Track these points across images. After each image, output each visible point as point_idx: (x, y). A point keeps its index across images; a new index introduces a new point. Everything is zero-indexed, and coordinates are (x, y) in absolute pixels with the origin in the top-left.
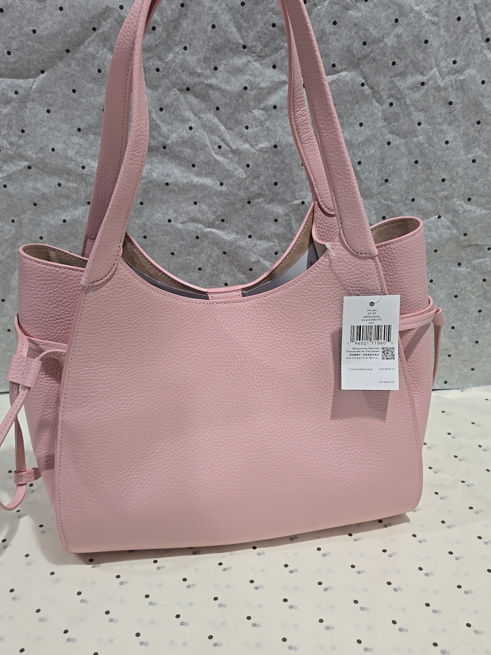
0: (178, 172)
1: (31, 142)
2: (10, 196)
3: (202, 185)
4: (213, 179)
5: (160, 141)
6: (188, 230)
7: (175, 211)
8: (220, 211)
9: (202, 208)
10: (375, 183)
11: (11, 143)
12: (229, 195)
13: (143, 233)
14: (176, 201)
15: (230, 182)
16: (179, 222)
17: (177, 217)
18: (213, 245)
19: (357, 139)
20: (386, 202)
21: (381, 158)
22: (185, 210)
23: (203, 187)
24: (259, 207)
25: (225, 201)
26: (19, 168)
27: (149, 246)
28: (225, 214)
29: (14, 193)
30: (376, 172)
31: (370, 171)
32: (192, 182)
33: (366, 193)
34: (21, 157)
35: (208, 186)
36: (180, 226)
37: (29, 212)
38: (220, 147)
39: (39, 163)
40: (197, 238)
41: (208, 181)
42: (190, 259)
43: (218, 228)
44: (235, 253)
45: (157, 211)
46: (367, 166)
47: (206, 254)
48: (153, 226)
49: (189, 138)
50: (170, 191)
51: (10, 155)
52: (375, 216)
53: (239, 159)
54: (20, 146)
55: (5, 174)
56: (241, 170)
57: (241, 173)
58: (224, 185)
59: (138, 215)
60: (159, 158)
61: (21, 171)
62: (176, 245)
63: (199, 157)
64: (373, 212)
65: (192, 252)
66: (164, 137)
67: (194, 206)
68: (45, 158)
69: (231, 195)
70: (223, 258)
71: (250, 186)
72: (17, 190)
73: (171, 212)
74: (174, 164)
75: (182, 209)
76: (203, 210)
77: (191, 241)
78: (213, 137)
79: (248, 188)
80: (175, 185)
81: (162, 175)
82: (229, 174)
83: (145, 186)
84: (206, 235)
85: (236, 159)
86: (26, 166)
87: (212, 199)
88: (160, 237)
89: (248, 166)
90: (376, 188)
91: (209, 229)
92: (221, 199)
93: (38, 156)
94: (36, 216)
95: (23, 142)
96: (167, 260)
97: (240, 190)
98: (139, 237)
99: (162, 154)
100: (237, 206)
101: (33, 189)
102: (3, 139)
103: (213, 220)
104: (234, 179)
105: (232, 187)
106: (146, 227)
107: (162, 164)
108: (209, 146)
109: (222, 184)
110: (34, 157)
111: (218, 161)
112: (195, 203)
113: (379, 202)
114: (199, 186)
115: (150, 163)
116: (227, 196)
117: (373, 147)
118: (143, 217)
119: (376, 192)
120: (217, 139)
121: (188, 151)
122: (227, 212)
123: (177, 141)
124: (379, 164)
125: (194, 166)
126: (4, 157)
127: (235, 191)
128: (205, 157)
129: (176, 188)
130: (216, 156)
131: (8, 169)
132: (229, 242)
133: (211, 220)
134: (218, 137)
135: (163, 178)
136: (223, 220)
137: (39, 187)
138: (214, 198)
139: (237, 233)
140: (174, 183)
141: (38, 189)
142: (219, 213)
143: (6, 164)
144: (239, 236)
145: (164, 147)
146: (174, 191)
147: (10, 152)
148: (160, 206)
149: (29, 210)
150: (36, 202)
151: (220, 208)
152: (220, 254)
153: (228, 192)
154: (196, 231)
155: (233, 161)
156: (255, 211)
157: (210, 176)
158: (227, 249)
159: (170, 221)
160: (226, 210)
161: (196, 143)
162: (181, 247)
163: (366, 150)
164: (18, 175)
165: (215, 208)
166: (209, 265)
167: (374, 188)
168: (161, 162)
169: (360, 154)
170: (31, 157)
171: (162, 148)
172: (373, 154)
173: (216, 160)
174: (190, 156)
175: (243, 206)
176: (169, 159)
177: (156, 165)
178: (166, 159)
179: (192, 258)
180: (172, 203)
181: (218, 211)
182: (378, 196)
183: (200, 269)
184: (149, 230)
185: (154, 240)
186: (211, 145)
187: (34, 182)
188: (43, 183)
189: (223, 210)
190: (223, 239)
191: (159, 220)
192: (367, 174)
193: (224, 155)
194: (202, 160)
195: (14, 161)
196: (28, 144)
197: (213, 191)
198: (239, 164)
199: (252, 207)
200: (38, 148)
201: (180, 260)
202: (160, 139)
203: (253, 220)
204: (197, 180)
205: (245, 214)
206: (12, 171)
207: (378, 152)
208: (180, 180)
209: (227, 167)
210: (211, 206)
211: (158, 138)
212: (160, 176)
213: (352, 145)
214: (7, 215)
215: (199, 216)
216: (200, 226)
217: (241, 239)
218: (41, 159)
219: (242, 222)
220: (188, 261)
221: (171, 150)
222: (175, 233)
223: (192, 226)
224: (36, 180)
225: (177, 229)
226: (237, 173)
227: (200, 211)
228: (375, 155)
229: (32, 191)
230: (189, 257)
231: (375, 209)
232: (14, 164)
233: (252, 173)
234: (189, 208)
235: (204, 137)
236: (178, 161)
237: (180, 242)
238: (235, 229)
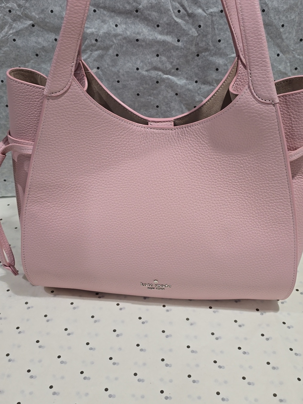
0: (146, 31)
1: (35, 5)
2: (18, 48)
3: (163, 41)
4: (172, 37)
5: (133, 6)
6: (150, 76)
7: (142, 62)
8: (176, 62)
9: (162, 59)
10: (292, 42)
11: (19, 6)
12: (183, 49)
13: (117, 78)
14: (143, 54)
15: (185, 39)
16: (145, 70)
17: (143, 66)
18: (168, 88)
19: (283, 6)
20: (298, 57)
21: (299, 22)
22: (150, 61)
23: (164, 43)
24: (205, 59)
25: (180, 54)
26: (26, 26)
27: (121, 89)
28: (179, 64)
29: (21, 45)
30: (294, 33)
31: (290, 33)
32: (156, 38)
33: (285, 50)
34: (28, 17)
35: (168, 42)
36: (145, 73)
37: (32, 61)
38: (179, 11)
39: (41, 22)
40: (157, 82)
41: (168, 39)
42: (150, 99)
43: (173, 75)
44: (184, 94)
45: (129, 61)
46: (288, 28)
47: (163, 95)
48: (125, 73)
49: (156, 4)
50: (139, 46)
51: (19, 15)
52: (289, 67)
53: (193, 21)
54: (26, 8)
55: (14, 31)
56: (194, 30)
57: (193, 32)
58: (180, 41)
59: (114, 64)
60: (132, 19)
61: (27, 28)
62: (141, 88)
63: (163, 19)
64: (289, 64)
65: (153, 93)
66: (137, 3)
67: (157, 57)
68: (45, 18)
69: (185, 49)
70: (175, 98)
71: (199, 42)
72: (24, 43)
73: (139, 62)
74: (143, 24)
75: (147, 60)
76: (162, 61)
77: (153, 85)
78: (174, 3)
79: (198, 44)
80: (143, 41)
81: (134, 33)
82: (185, 33)
83: (120, 42)
84: (163, 80)
85: (190, 21)
86: (30, 24)
87: (171, 52)
88: (129, 82)
89: (200, 26)
90: (293, 45)
91: (166, 76)
92: (177, 52)
93: (40, 16)
94: (37, 64)
95: (29, 5)
96: (134, 99)
97: (192, 46)
98: (113, 81)
99: (134, 17)
100: (189, 58)
101: (36, 43)
102: (13, 3)
103: (170, 69)
104: (189, 36)
105: (186, 43)
106: (120, 74)
107: (134, 24)
108: (171, 10)
109: (179, 41)
110: (37, 17)
111: (177, 22)
112: (158, 55)
113: (294, 57)
114: (161, 42)
115: (125, 24)
116: (182, 50)
117: (294, 13)
118: (117, 66)
119: (292, 49)
120: (178, 5)
121: (155, 14)
122: (181, 63)
123: (147, 6)
124: (297, 27)
125: (158, 26)
126: (13, 17)
127: (188, 46)
128: (167, 20)
129: (143, 44)
130: (176, 19)
131: (17, 26)
132: (181, 86)
133: (168, 69)
134: (178, 3)
135: (135, 35)
136: (177, 69)
137: (40, 41)
138: (172, 51)
139: (187, 79)
140: (142, 39)
141: (39, 43)
142: (174, 63)
143: (15, 22)
144: (188, 82)
145: (137, 11)
146: (142, 46)
147: (19, 13)
148: (131, 58)
149: (32, 59)
150: (38, 53)
151: (176, 59)
152: (173, 95)
153: (183, 47)
154: (157, 77)
155: (188, 23)
156: (202, 62)
157: (170, 35)
158: (179, 91)
159: (138, 69)
160: (180, 61)
161: (161, 8)
162: (145, 89)
163: (289, 16)
164: (24, 32)
165: (173, 59)
166: (164, 104)
167: (291, 46)
168: (133, 23)
169: (284, 18)
170: (35, 17)
171: (135, 12)
172: (293, 19)
173: (176, 22)
174: (156, 18)
175: (193, 58)
176: (139, 21)
177: (130, 25)
178: (137, 21)
179: (152, 98)
180: (140, 55)
181: (175, 62)
182: (294, 52)
183: (157, 107)
184: (121, 76)
185: (125, 84)
186: (173, 10)
187: (37, 38)
188: (43, 38)
189: (178, 61)
190: (176, 83)
191: (130, 69)
192: (287, 34)
193: (182, 18)
194: (164, 22)
195: (21, 20)
196: (33, 6)
197: (172, 46)
198: (193, 25)
199: (199, 59)
200: (40, 10)
201: (143, 100)
202: (134, 4)
203: (200, 69)
204: (160, 37)
205: (194, 64)
206: (20, 28)
207: (297, 18)
208: (147, 37)
209: (184, 27)
210: (169, 58)
211: (133, 3)
212: (132, 34)
213: (279, 11)
214: (15, 63)
215: (160, 65)
216: (160, 73)
217: (190, 84)
218: (42, 19)
219: (191, 71)
220: (149, 100)
221: (141, 13)
222: (141, 78)
223: (154, 73)
224: (38, 36)
225: (143, 75)
226: (191, 32)
227: (161, 62)
228: (294, 20)
229: (35, 44)
230: (149, 97)
231: (290, 62)
232: (21, 23)
233: (202, 32)
234: (152, 59)
235: (167, 3)
236: (146, 22)
237: (144, 86)
238: (186, 76)
